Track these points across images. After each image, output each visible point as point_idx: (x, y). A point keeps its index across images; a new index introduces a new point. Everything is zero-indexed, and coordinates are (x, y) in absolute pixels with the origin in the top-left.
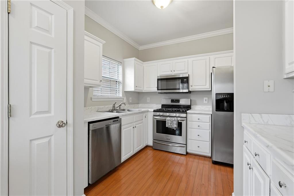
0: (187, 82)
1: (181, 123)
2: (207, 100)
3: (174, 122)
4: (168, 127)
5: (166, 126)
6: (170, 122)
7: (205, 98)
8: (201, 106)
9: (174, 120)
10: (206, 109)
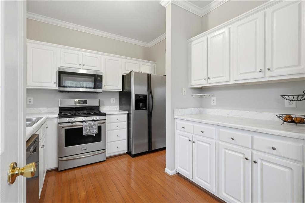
0: (100, 80)
1: (101, 126)
2: (114, 101)
3: (93, 127)
4: (85, 135)
5: (84, 134)
6: (88, 128)
7: (112, 99)
8: (109, 107)
9: (94, 125)
10: (113, 110)
